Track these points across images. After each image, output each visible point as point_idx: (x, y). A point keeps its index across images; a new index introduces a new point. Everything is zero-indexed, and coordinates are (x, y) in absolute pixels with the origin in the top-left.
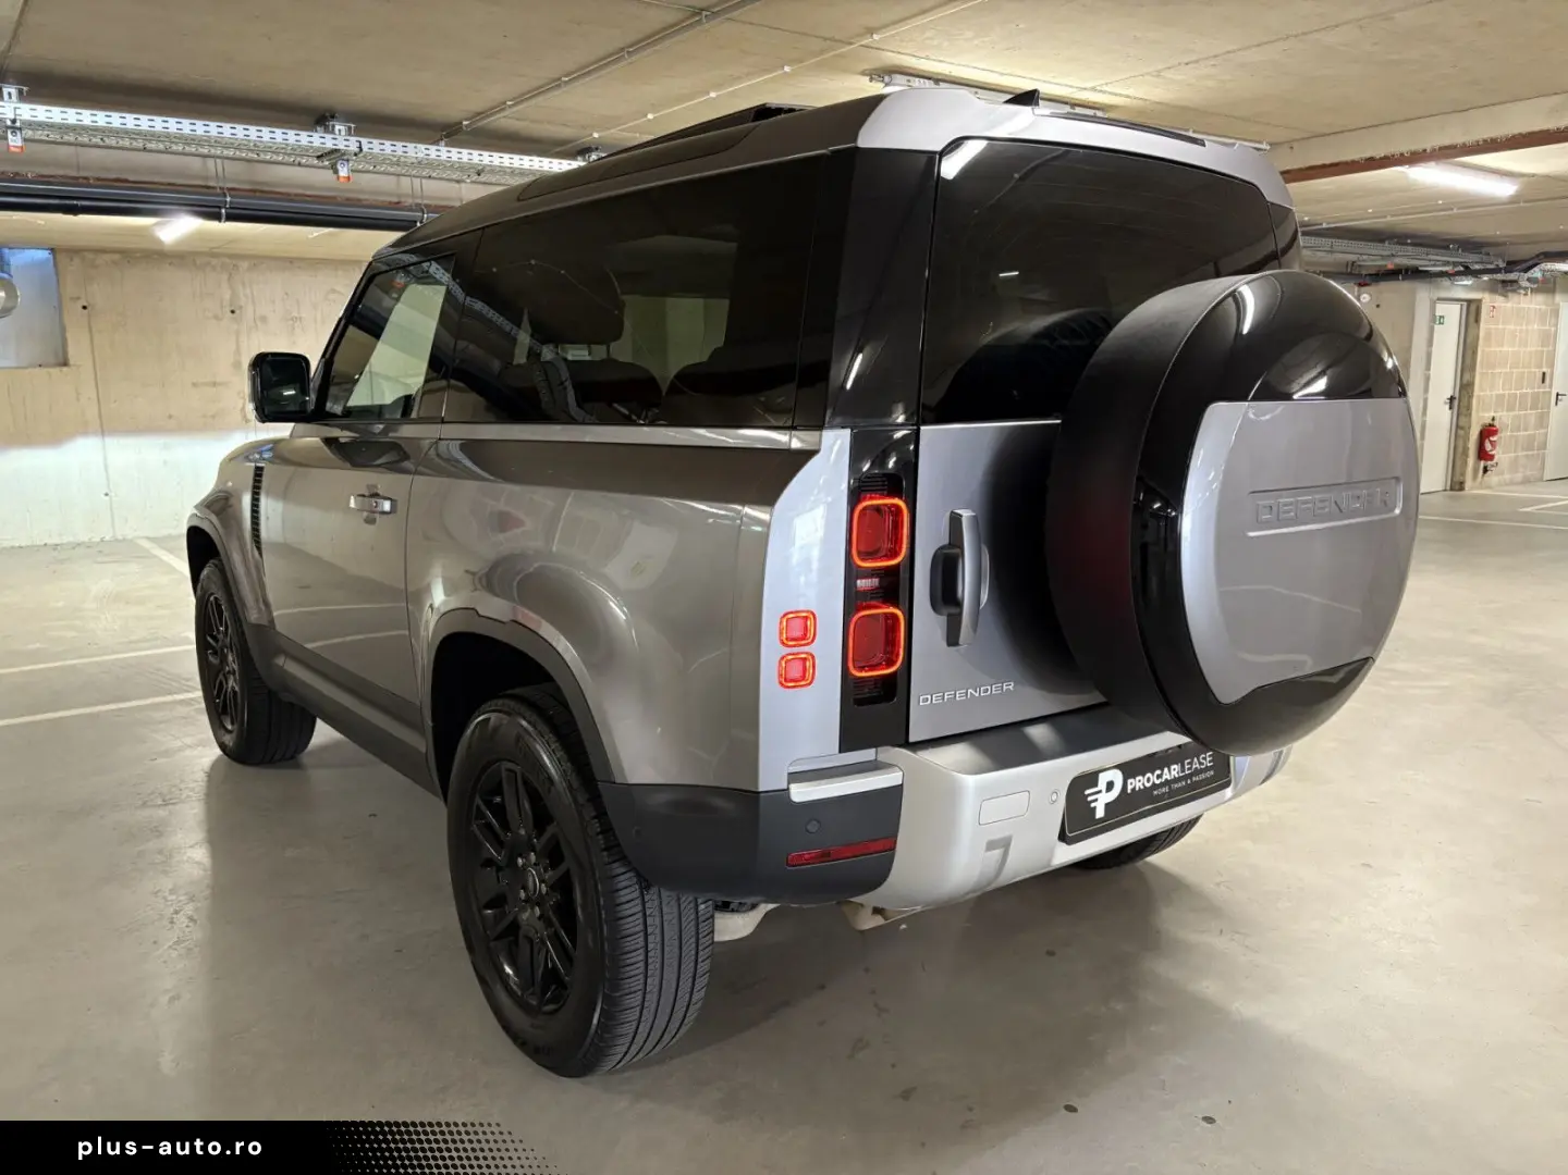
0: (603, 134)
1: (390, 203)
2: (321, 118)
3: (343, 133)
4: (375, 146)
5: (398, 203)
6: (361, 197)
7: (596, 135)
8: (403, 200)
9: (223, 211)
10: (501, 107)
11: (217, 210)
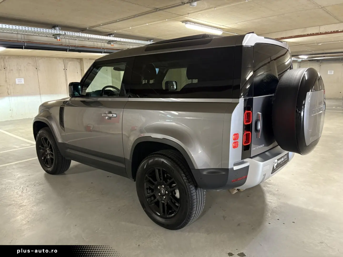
0: (117, 31)
1: (60, 44)
2: (54, 26)
3: (58, 30)
4: (68, 33)
5: (62, 45)
6: (53, 43)
7: (115, 31)
8: (63, 44)
9: (24, 47)
10: (99, 25)
11: (22, 46)
